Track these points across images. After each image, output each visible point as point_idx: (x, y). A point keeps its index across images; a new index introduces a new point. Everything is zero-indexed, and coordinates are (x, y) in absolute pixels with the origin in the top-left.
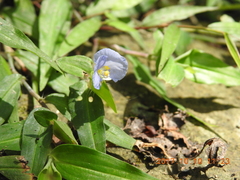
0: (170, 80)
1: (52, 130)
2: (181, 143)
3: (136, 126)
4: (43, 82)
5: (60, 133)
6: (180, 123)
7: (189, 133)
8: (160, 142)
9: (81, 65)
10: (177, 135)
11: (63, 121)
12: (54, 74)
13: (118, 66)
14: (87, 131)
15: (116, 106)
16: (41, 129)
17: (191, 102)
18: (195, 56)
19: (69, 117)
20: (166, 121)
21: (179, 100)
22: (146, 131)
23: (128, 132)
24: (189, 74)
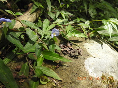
0: (69, 36)
1: (43, 47)
2: (71, 49)
3: (62, 46)
4: (43, 37)
5: (44, 48)
6: (71, 45)
7: (73, 47)
8: (67, 49)
9: (50, 33)
10: (71, 48)
11: (45, 45)
12: (45, 35)
13: (57, 33)
14: (51, 47)
15: (58, 41)
16: (40, 47)
17: (73, 41)
18: (74, 31)
19: (47, 44)
20: (68, 45)
21: (71, 40)
22: (64, 47)
23: (60, 47)
24: (73, 35)
